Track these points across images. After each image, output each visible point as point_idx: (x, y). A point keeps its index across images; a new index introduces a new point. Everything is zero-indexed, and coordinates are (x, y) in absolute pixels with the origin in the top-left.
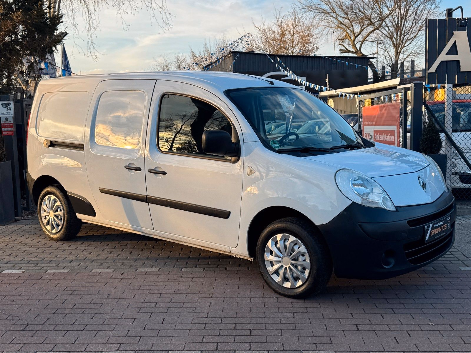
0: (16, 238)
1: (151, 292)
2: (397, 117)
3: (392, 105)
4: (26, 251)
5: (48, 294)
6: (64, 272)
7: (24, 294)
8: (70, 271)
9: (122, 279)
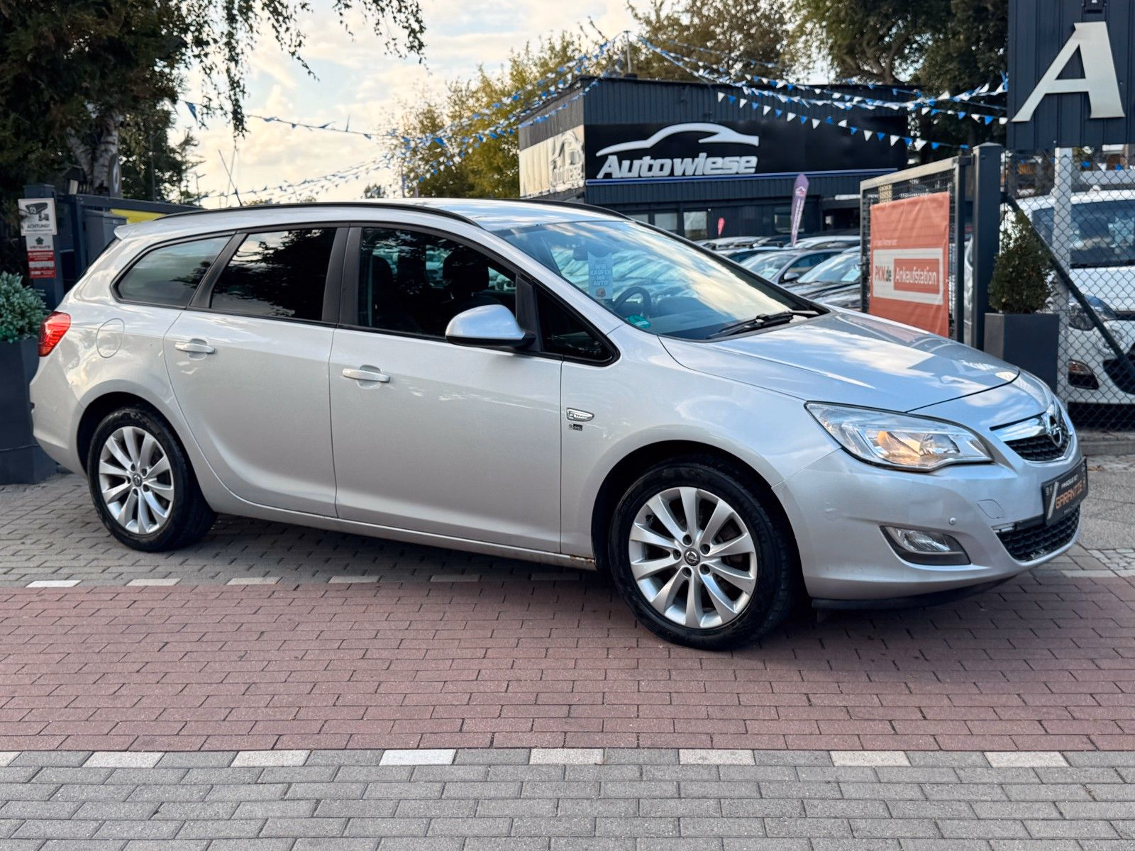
0: (66, 512)
1: (355, 627)
2: (944, 228)
3: (934, 200)
4: (84, 538)
5: (127, 631)
6: (168, 584)
7: (74, 632)
8: (182, 583)
9: (294, 599)
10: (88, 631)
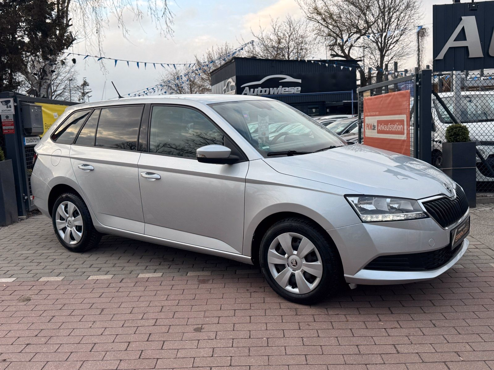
0: (16, 240)
6: (58, 280)
7: (7, 310)
8: (65, 279)
9: (120, 287)
10: (14, 309)
